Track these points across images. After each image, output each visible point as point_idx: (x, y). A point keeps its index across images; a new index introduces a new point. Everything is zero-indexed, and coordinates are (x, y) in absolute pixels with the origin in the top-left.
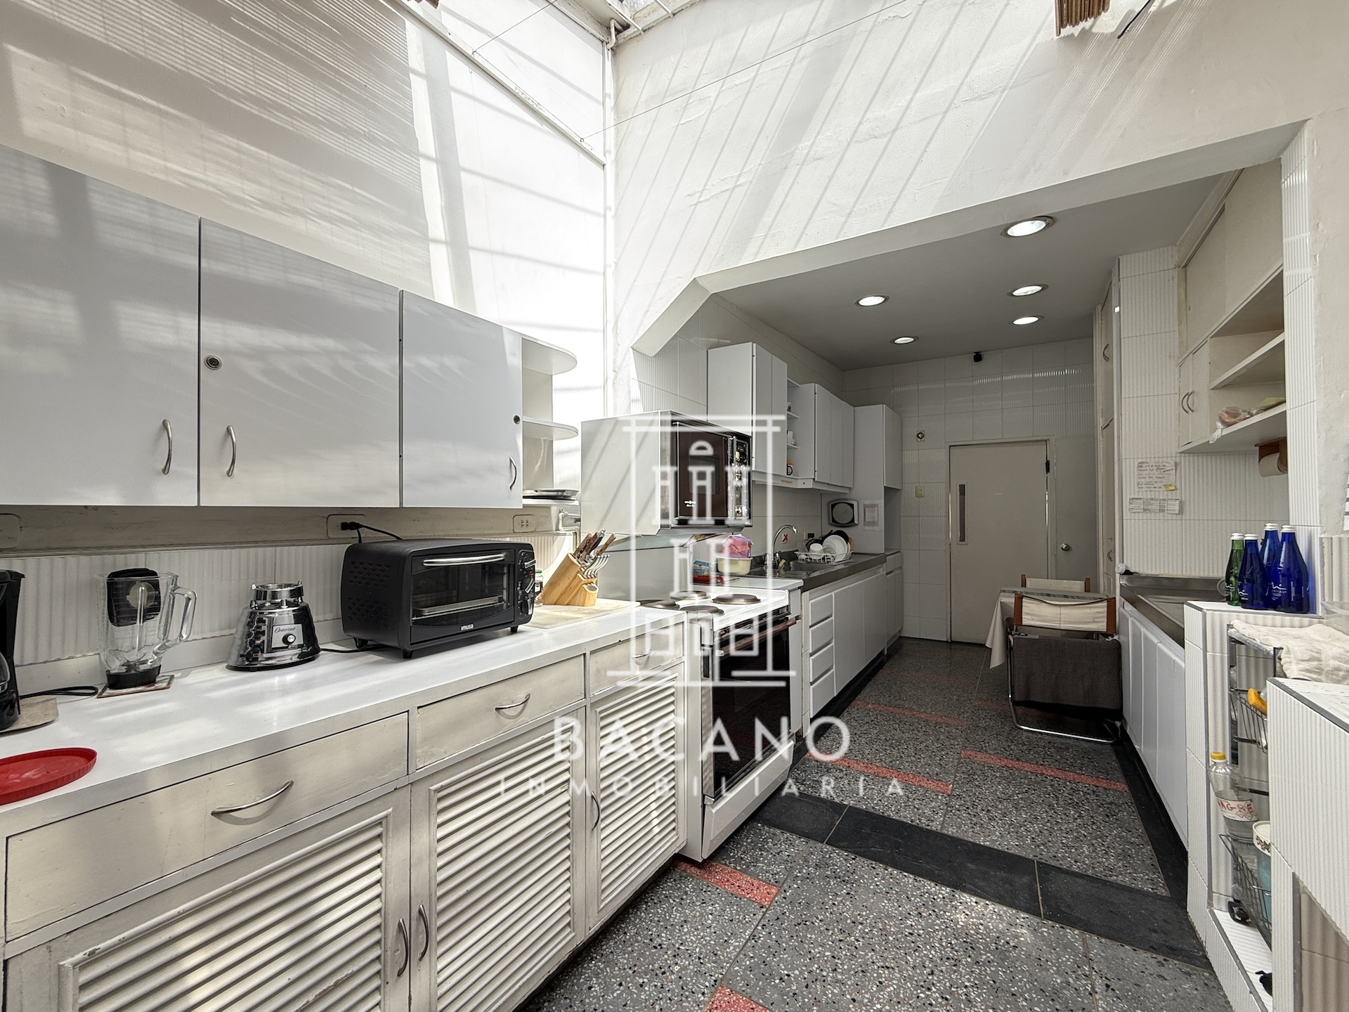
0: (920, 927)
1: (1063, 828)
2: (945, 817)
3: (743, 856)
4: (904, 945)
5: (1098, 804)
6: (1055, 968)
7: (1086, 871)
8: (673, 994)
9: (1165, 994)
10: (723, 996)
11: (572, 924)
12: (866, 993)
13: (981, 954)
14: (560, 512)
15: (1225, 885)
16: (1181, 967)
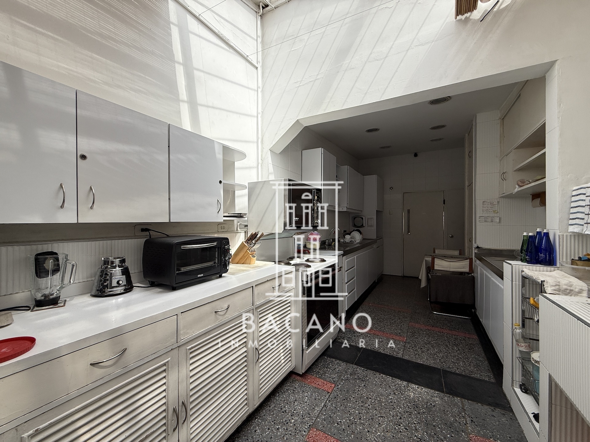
0: (395, 399)
1: (452, 355)
2: (403, 351)
3: (319, 371)
4: (389, 407)
5: (466, 344)
6: (450, 414)
7: (462, 373)
8: (292, 432)
9: (495, 423)
10: (313, 432)
11: (247, 404)
12: (374, 428)
13: (420, 409)
14: (238, 222)
15: (518, 377)
16: (501, 412)
